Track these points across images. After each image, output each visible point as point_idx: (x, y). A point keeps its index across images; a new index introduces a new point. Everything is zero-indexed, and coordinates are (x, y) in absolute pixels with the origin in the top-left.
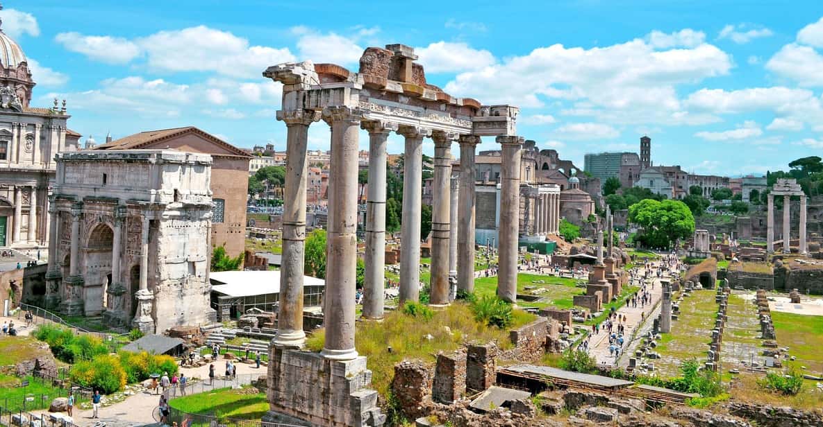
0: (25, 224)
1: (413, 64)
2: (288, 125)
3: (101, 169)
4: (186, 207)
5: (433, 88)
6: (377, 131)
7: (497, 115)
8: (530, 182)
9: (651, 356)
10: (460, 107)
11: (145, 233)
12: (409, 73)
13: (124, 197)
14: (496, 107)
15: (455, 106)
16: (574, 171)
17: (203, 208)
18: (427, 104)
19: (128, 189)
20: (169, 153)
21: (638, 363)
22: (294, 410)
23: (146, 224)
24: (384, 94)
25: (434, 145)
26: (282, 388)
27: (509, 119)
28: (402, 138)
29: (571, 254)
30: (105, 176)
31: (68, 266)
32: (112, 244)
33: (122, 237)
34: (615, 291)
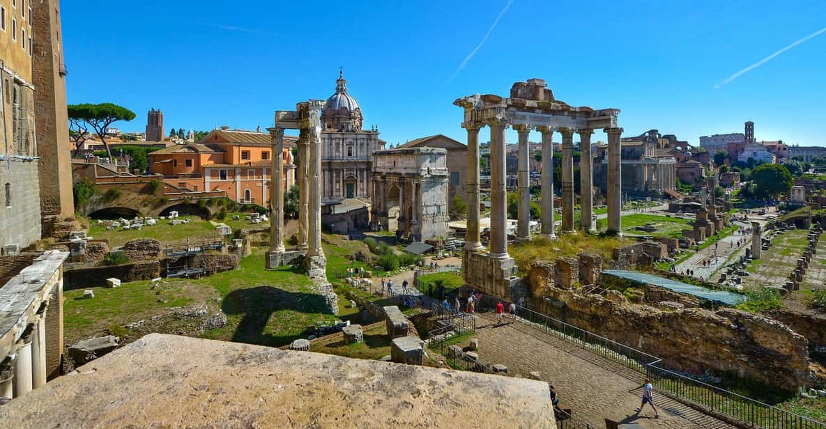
0: (338, 188)
1: (545, 90)
2: (468, 130)
3: (393, 158)
4: (434, 177)
5: (558, 102)
6: (522, 130)
7: (604, 115)
8: (653, 156)
9: (740, 274)
10: (578, 112)
11: (414, 190)
12: (541, 96)
13: (403, 172)
14: (603, 110)
15: (575, 112)
16: (688, 147)
17: (443, 177)
18: (554, 112)
19: (406, 168)
20: (423, 149)
21: (728, 277)
22: (475, 285)
23: (414, 186)
24: (525, 108)
25: (561, 137)
26: (469, 273)
27: (612, 117)
28: (540, 134)
29: (684, 202)
30: (395, 162)
31: (380, 207)
32: (399, 197)
33: (403, 192)
34: (717, 227)
